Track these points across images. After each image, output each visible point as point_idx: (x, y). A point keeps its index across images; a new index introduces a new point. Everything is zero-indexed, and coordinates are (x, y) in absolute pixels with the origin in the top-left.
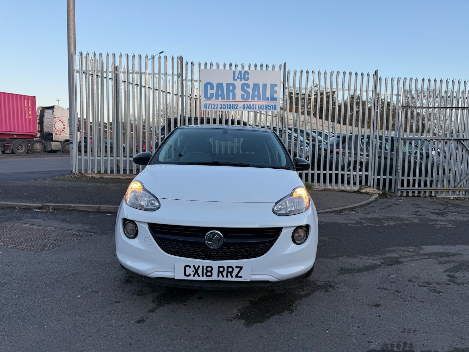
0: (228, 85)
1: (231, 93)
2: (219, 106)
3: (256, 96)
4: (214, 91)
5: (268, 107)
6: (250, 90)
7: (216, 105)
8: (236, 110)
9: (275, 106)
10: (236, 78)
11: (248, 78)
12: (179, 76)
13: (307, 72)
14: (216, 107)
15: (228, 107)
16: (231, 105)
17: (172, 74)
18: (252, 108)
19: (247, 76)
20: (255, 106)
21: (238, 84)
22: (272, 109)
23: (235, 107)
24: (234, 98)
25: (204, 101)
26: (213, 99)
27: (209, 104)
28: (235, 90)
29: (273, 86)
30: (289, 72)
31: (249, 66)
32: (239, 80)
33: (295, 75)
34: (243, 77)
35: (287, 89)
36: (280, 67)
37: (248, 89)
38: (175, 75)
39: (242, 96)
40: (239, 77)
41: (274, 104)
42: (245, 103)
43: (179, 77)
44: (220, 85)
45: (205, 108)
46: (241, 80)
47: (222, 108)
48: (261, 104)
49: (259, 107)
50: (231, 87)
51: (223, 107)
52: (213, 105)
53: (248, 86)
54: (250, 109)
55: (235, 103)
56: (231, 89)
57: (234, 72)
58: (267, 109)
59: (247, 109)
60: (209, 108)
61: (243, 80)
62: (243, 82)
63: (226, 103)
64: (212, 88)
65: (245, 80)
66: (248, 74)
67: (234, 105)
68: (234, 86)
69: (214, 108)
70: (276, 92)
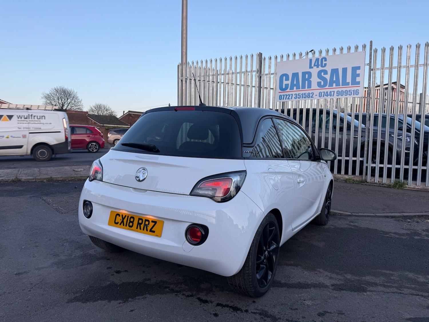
0: (304, 74)
1: (307, 82)
2: (294, 96)
3: (334, 82)
4: (289, 82)
5: (348, 93)
6: (328, 77)
7: (291, 96)
8: (312, 99)
9: (357, 91)
10: (313, 66)
11: (325, 65)
12: (257, 71)
13: (400, 48)
14: (290, 98)
15: (303, 96)
16: (307, 94)
17: (252, 71)
18: (329, 95)
19: (324, 62)
20: (332, 93)
21: (315, 71)
22: (354, 95)
23: (311, 95)
24: (310, 86)
25: (279, 92)
26: (288, 90)
27: (284, 95)
28: (311, 78)
29: (355, 69)
30: (376, 51)
31: (328, 51)
32: (316, 67)
33: (383, 54)
34: (320, 63)
35: (373, 70)
36: (364, 47)
37: (325, 76)
38: (254, 71)
39: (319, 84)
40: (316, 64)
41: (355, 89)
42: (322, 91)
43: (257, 73)
44: (295, 75)
45: (280, 99)
46: (318, 67)
47: (296, 98)
48: (340, 90)
49: (337, 93)
50: (307, 76)
51: (298, 96)
52: (288, 96)
53: (326, 72)
54: (327, 96)
55: (310, 92)
56: (307, 77)
57: (311, 60)
58: (347, 95)
59: (323, 96)
60: (283, 99)
61: (320, 67)
62: (320, 68)
63: (301, 92)
64: (287, 79)
65: (322, 66)
66: (326, 60)
67: (310, 93)
68: (310, 74)
69: (288, 99)
70: (358, 75)
